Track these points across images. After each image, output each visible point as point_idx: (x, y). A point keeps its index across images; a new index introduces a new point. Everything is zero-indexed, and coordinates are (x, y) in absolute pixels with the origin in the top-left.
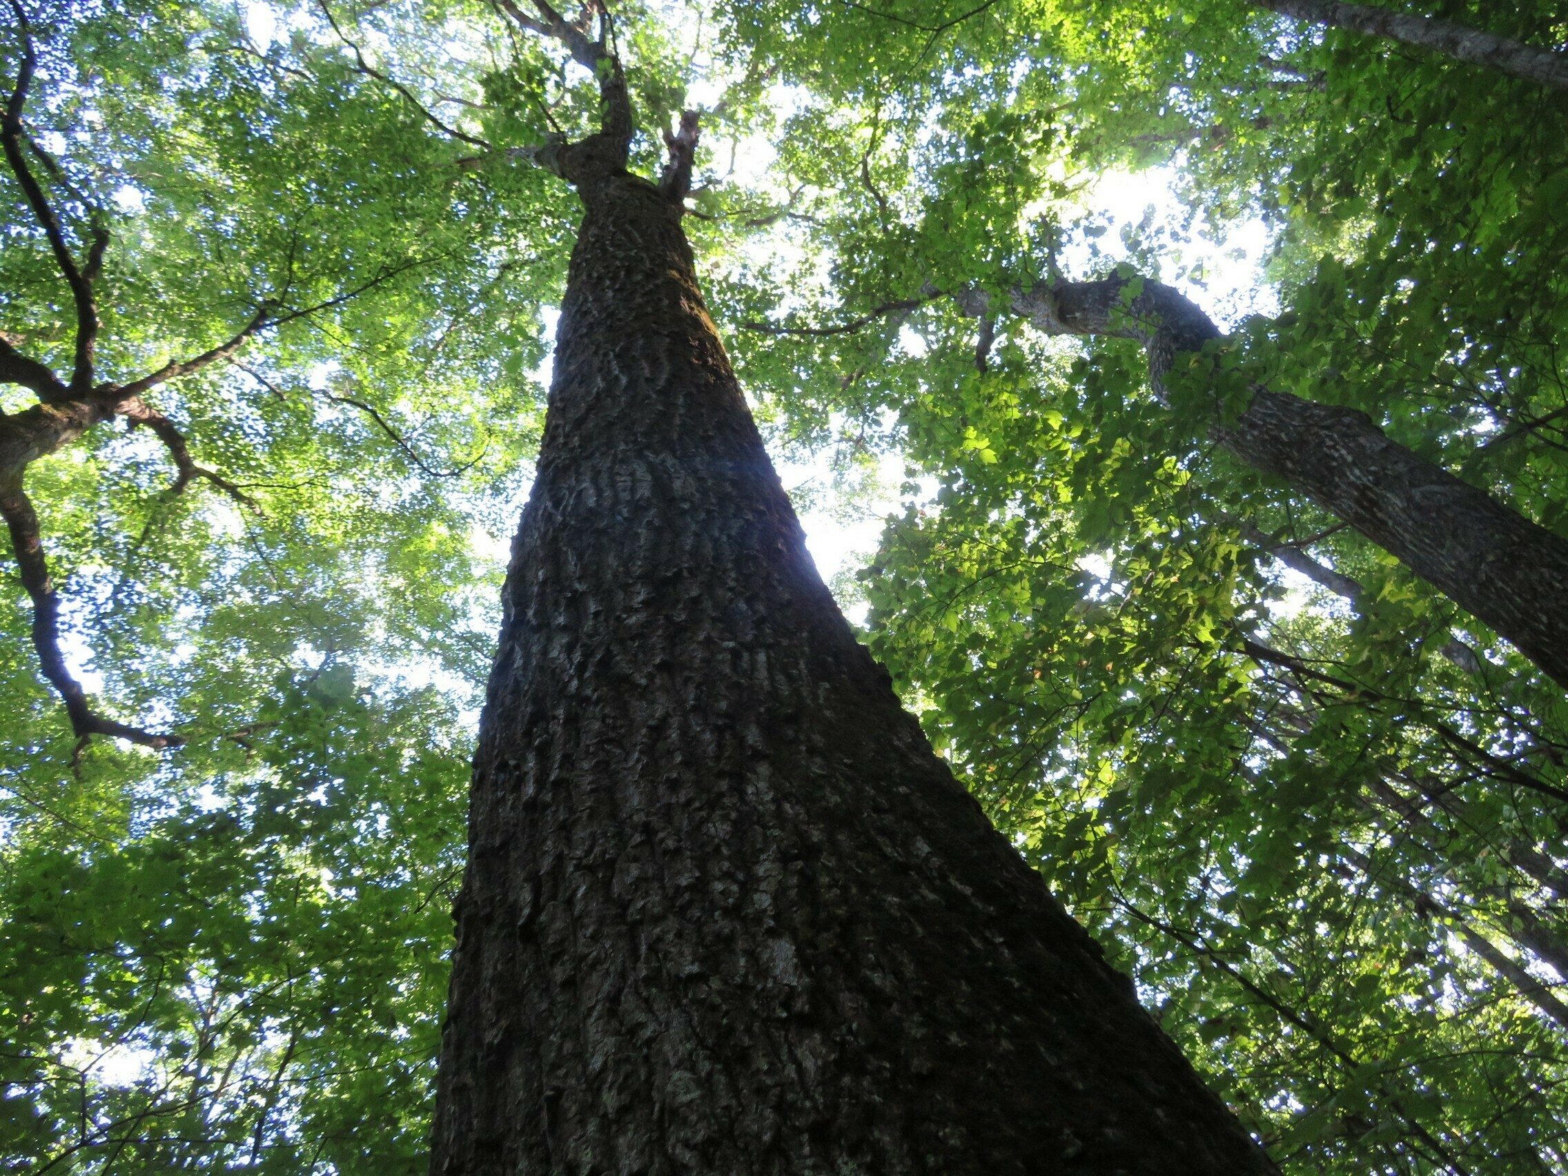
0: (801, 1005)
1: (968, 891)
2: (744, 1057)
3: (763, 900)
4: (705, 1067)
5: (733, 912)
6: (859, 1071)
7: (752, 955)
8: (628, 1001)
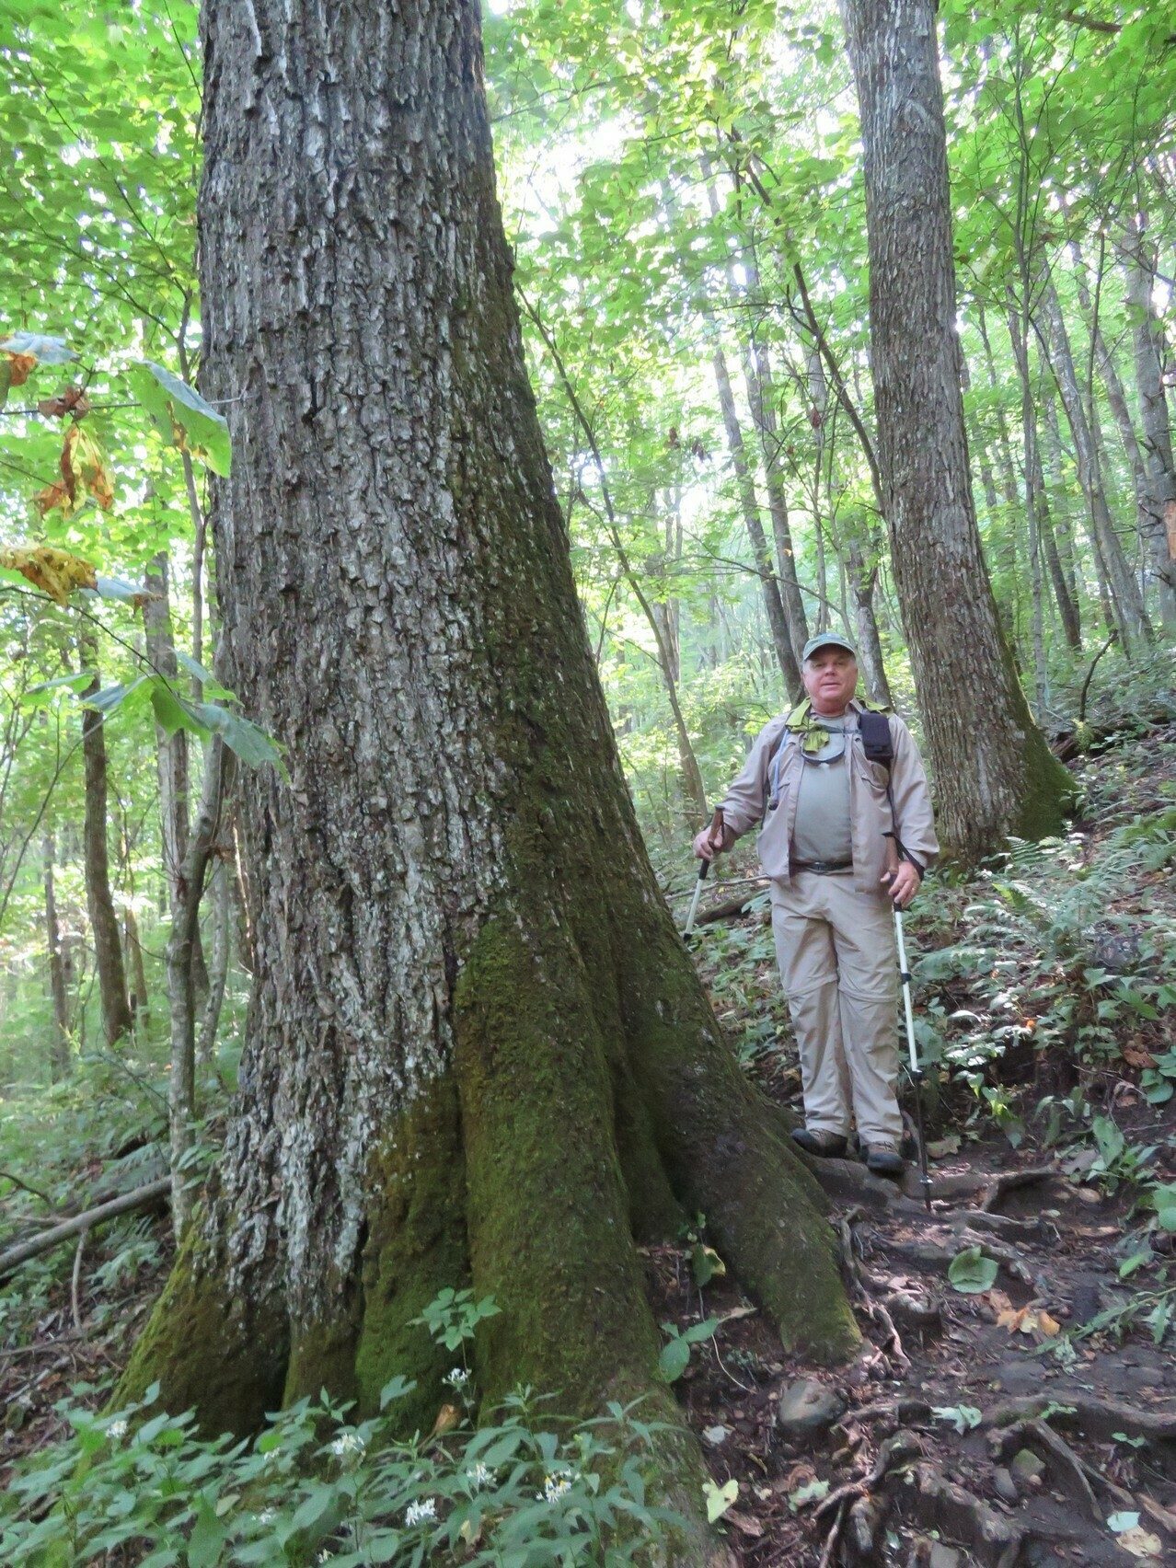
0: (453, 535)
1: (524, 481)
2: (426, 552)
3: (441, 464)
4: (408, 549)
5: (427, 466)
6: (471, 576)
7: (432, 495)
8: (371, 496)
